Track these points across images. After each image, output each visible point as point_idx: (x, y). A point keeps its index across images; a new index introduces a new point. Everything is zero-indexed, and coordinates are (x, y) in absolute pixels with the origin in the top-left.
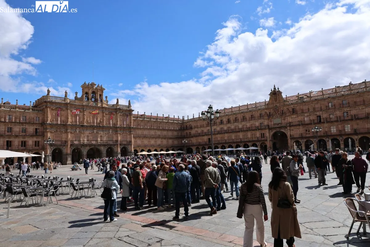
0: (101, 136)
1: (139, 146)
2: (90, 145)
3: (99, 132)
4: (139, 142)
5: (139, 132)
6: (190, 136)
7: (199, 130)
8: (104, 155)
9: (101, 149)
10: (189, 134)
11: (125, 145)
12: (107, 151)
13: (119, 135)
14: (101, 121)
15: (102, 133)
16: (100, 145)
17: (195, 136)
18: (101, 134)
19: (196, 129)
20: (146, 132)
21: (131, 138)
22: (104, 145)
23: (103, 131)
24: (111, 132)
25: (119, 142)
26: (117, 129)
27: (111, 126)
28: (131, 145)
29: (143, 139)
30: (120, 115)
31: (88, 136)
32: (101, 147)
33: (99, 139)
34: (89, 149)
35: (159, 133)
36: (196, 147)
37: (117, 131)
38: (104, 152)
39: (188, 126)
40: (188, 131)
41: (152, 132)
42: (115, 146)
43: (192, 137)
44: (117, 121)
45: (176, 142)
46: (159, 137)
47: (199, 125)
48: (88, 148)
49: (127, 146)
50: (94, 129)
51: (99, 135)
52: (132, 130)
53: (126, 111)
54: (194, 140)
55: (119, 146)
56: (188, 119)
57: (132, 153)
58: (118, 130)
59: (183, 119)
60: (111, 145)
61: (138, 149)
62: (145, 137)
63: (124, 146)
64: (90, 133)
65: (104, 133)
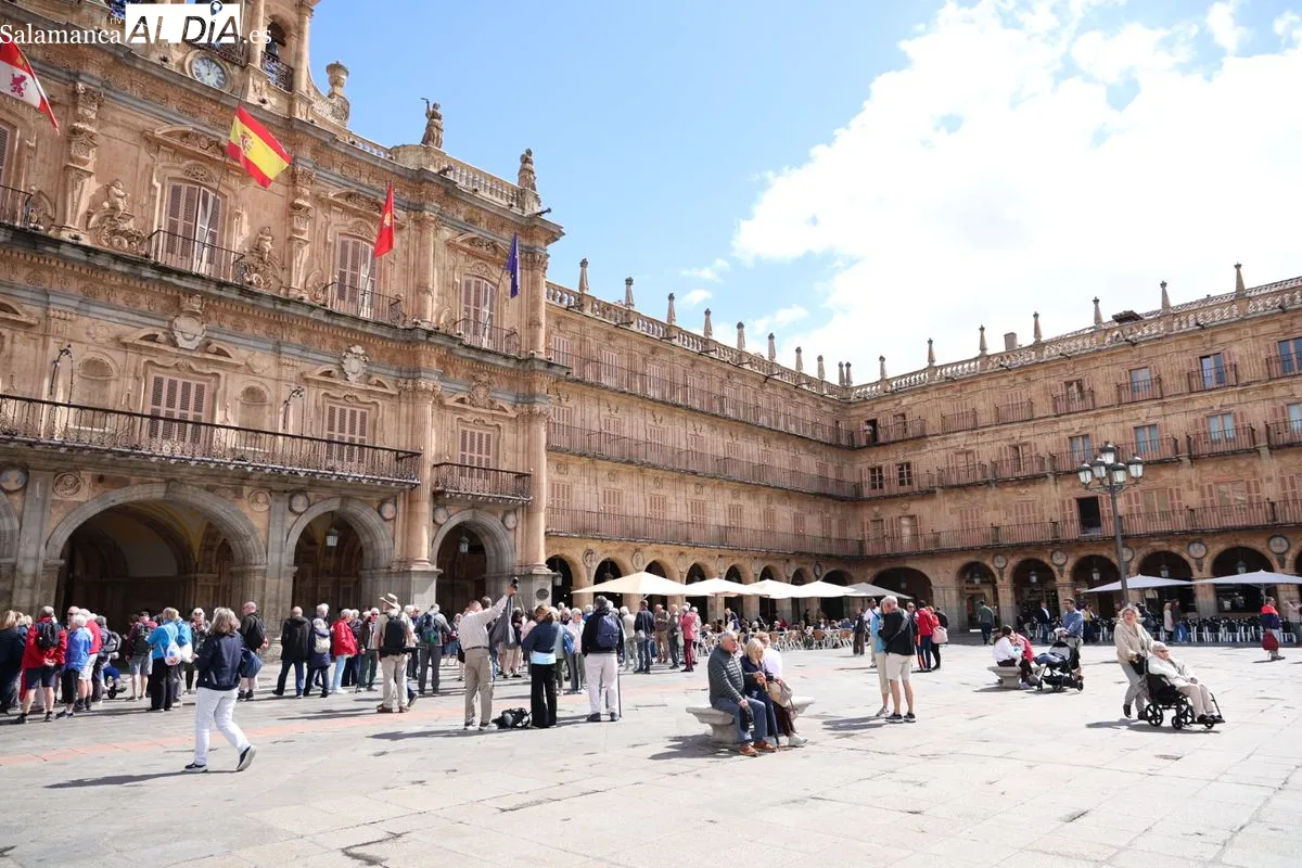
0: (253, 396)
1: (584, 532)
2: (109, 465)
3: (238, 355)
4: (588, 492)
5: (590, 415)
6: (911, 489)
7: (989, 449)
8: (271, 582)
9: (241, 527)
10: (892, 473)
11: (476, 504)
12: (307, 546)
13: (429, 408)
14: (268, 246)
15: (264, 362)
16: (237, 479)
17: (949, 488)
18: (250, 369)
19: (960, 440)
20: (636, 425)
21: (529, 451)
22: (283, 486)
23: (277, 350)
24: (353, 365)
25: (428, 474)
26: (415, 356)
27: (365, 314)
28: (528, 510)
29: (613, 475)
30: (450, 245)
31: (96, 370)
32: (244, 506)
33: (227, 414)
34: (94, 509)
35: (716, 443)
36: (957, 563)
37: (414, 373)
38: (274, 557)
39: (886, 420)
40: (888, 460)
41: (677, 434)
42: (388, 510)
43: (928, 494)
44: (422, 289)
45: (815, 525)
46: (720, 475)
47: (981, 406)
48: (84, 501)
49: (491, 521)
50: (177, 301)
51: (235, 385)
52: (542, 385)
53: (498, 220)
54: (942, 519)
55: (425, 507)
56: (884, 380)
57: (536, 587)
58: (428, 358)
59: (845, 379)
60: (348, 491)
61: (574, 553)
62: (632, 461)
63: (467, 516)
64: (122, 344)
65: (290, 374)
